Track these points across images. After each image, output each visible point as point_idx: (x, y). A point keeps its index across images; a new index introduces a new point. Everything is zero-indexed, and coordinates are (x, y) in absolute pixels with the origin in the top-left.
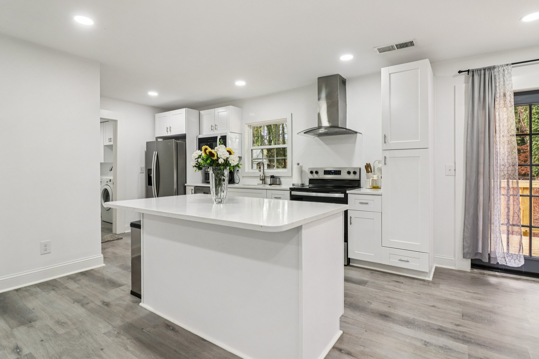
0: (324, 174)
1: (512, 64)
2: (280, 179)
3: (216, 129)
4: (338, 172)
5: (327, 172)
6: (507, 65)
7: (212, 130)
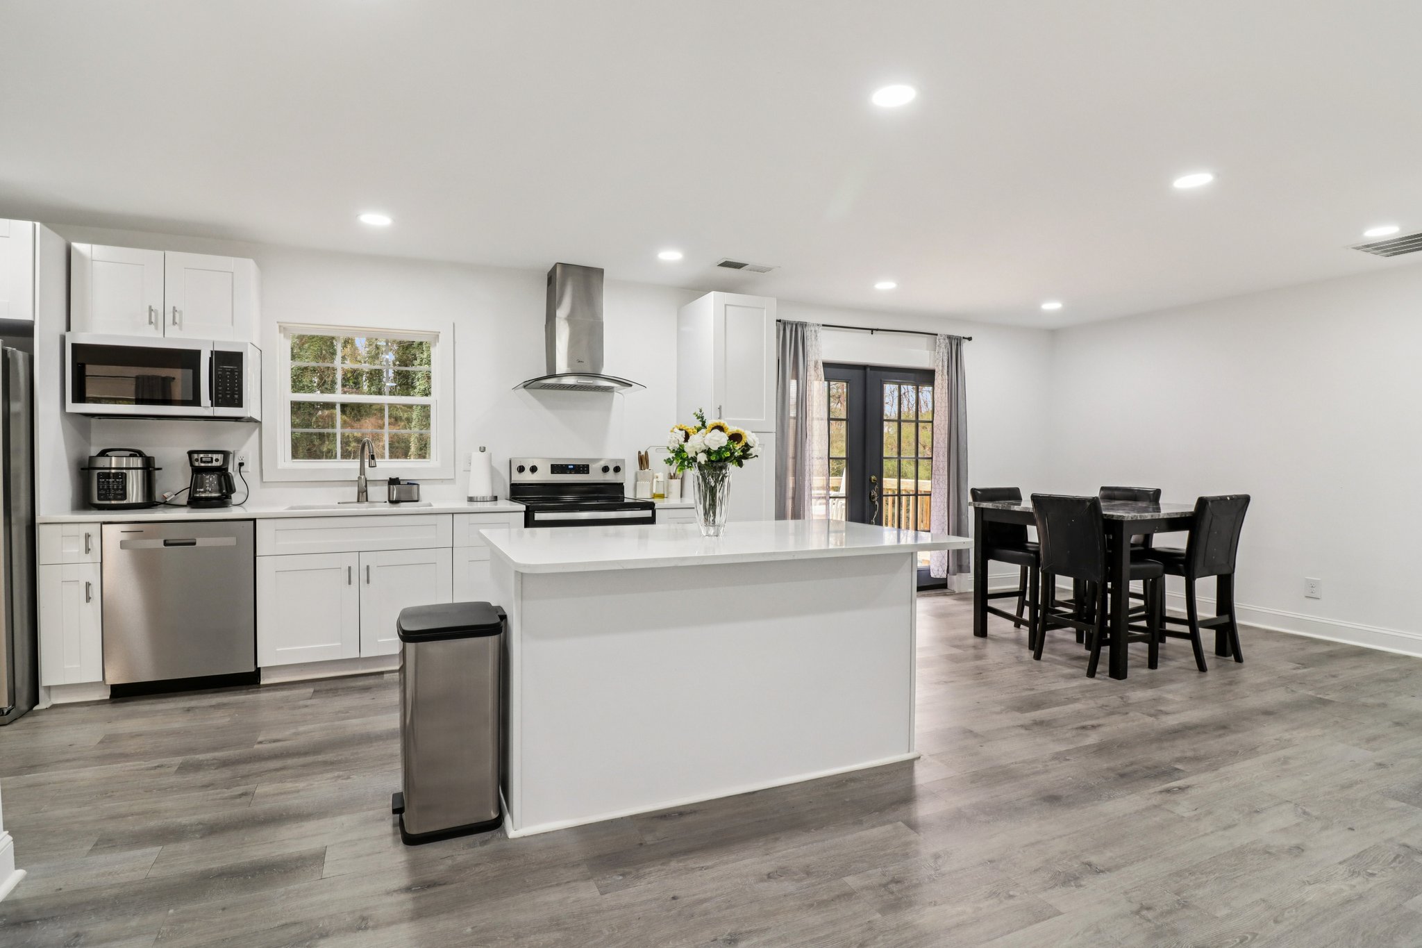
0: (552, 472)
1: (823, 325)
2: (420, 486)
3: (174, 323)
4: (583, 469)
5: (556, 469)
6: (818, 325)
7: (151, 323)
